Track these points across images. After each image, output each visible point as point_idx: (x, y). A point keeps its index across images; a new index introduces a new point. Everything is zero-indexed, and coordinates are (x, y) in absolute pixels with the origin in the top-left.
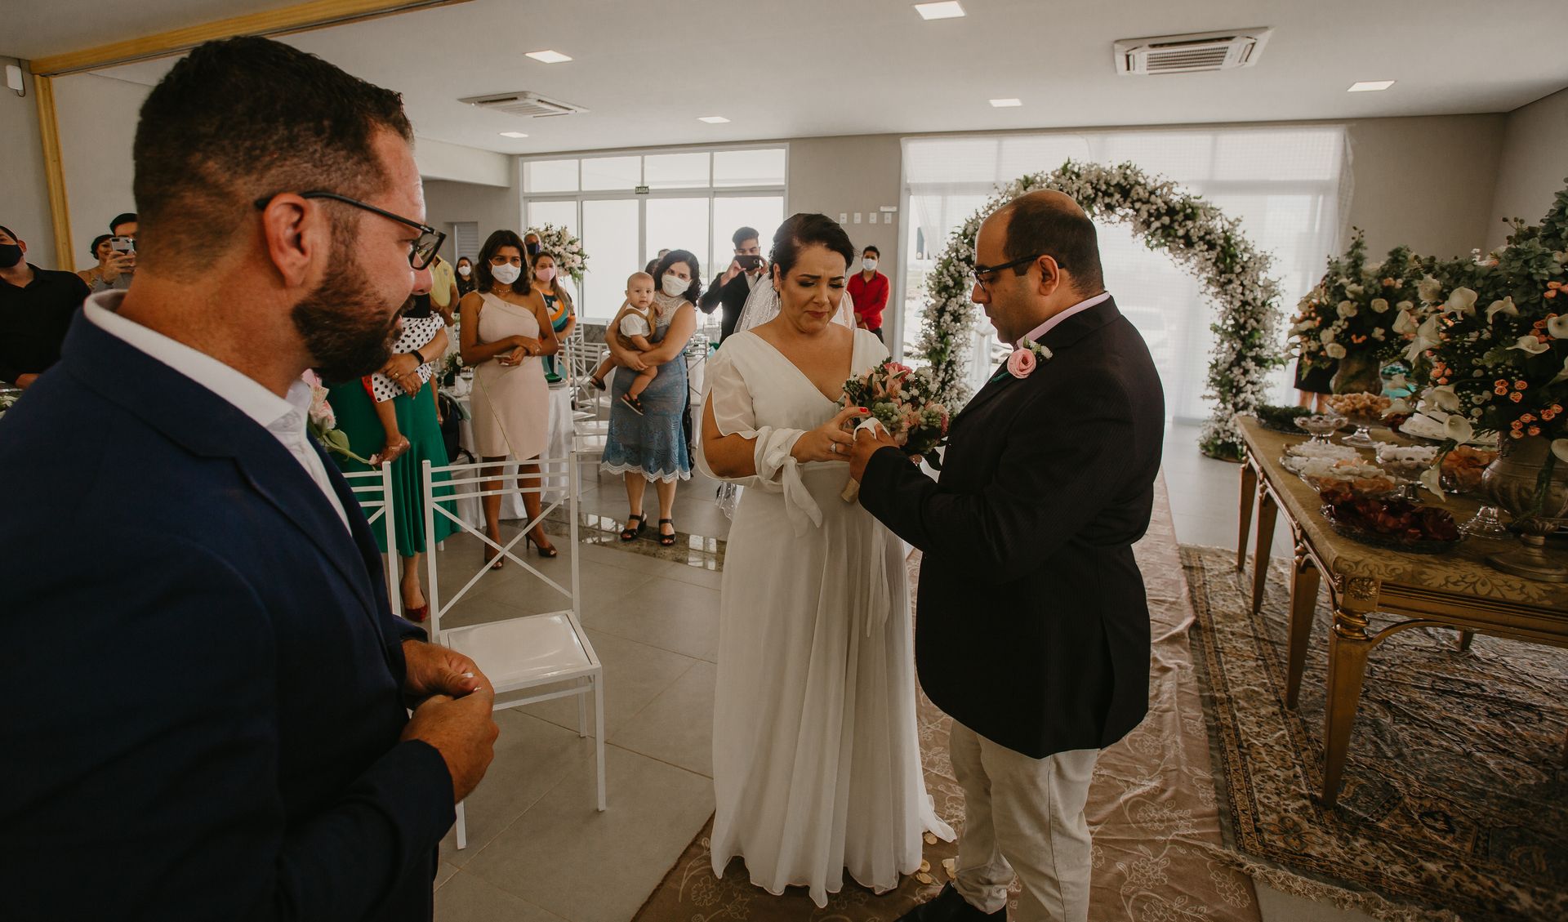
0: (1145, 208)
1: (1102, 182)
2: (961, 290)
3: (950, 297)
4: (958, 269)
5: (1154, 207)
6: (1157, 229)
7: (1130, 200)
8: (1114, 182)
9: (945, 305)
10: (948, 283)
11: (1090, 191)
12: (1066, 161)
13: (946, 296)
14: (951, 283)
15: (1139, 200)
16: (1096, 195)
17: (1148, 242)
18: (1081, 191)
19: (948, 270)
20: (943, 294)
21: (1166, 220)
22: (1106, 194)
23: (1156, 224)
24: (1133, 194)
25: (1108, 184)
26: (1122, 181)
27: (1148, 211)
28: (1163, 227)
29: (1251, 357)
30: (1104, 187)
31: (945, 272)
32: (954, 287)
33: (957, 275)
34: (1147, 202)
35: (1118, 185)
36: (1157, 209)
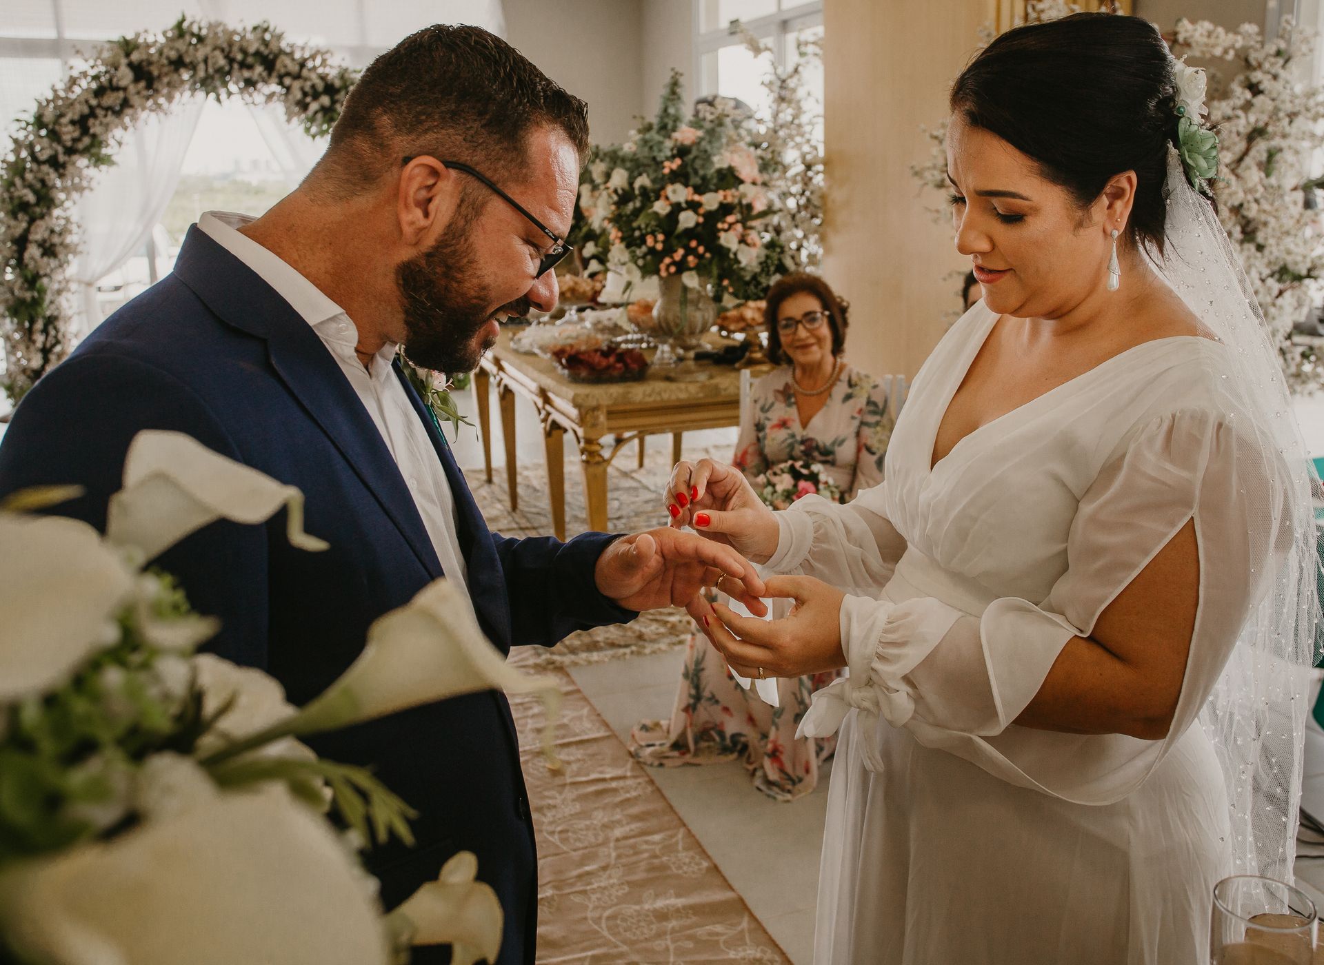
0: (296, 85)
1: (235, 49)
2: (49, 208)
3: (32, 221)
4: (40, 175)
5: (309, 84)
6: (316, 113)
7: (274, 74)
8: (252, 50)
9: (27, 231)
10: (26, 199)
11: (222, 62)
12: (180, 18)
13: (26, 218)
14: (31, 198)
15: (288, 74)
16: (231, 67)
17: (307, 130)
18: (210, 62)
19: (23, 178)
20: (20, 216)
21: (325, 100)
22: (244, 65)
23: (314, 106)
24: (278, 65)
25: (244, 51)
26: (262, 49)
27: (302, 89)
28: (324, 109)
30: (239, 57)
31: (18, 181)
32: (38, 204)
33: (38, 185)
34: (298, 77)
35: (257, 54)
36: (313, 87)
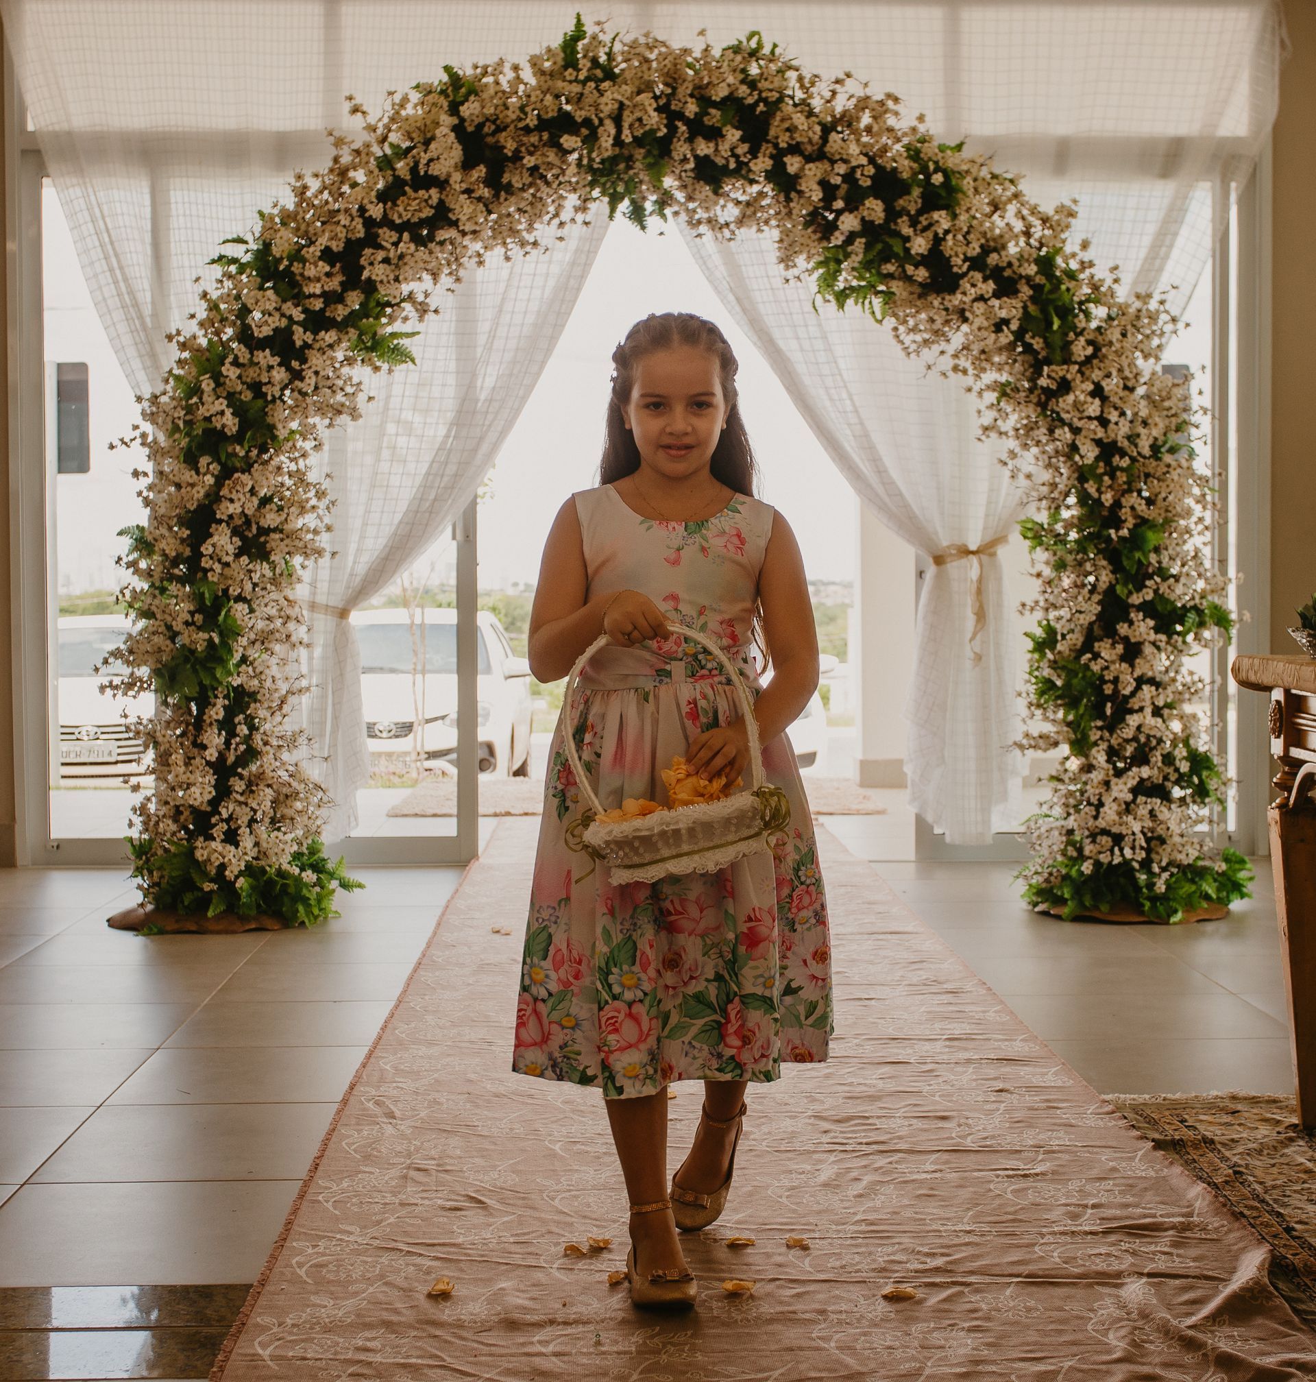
0: (814, 171)
1: (684, 90)
2: (263, 449)
3: (226, 473)
4: (252, 374)
5: (841, 169)
6: (851, 238)
7: (767, 149)
8: (721, 92)
9: (214, 497)
10: (217, 423)
11: (654, 119)
12: (570, 27)
13: (216, 468)
14: (230, 422)
15: (795, 149)
16: (672, 129)
17: (828, 282)
18: (628, 119)
19: (218, 379)
20: (204, 461)
21: (875, 209)
22: (698, 129)
23: (849, 222)
24: (776, 129)
25: (705, 102)
26: (743, 90)
27: (824, 184)
28: (868, 227)
29: (1139, 608)
30: (691, 109)
31: (207, 385)
32: (239, 438)
33: (247, 396)
34: (820, 155)
35: (732, 101)
36: (849, 177)
